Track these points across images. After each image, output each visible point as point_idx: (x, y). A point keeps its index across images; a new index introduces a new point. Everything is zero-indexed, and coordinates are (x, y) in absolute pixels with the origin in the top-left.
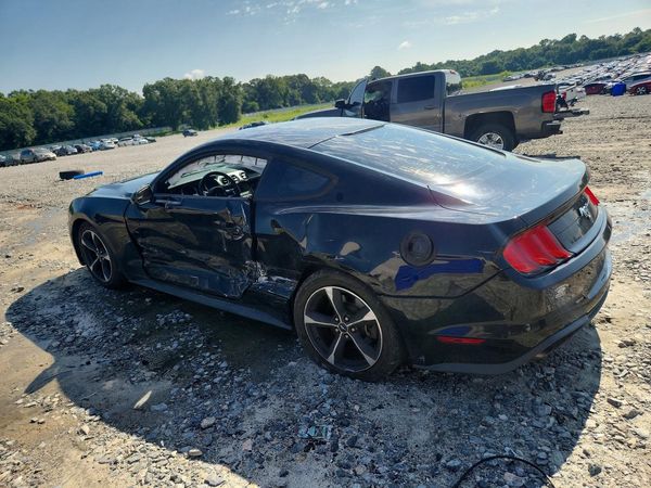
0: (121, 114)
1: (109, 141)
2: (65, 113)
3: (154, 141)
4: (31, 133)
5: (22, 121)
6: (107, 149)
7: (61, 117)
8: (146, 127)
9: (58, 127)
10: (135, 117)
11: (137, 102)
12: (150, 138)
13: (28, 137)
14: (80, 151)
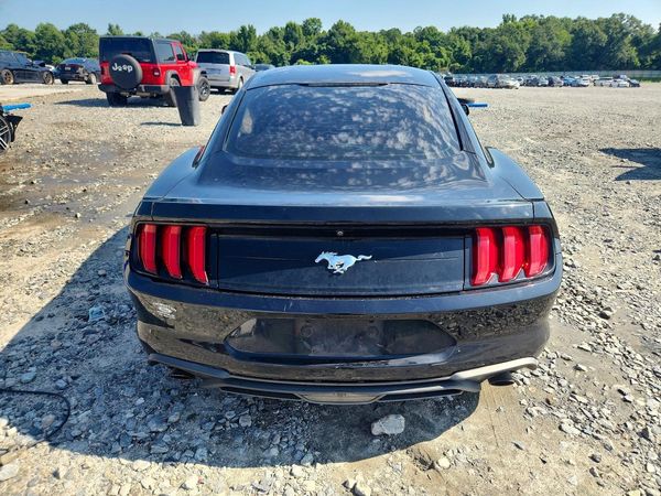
0: (619, 49)
1: (588, 78)
2: (561, 43)
3: (638, 86)
4: (522, 59)
5: (517, 46)
6: (579, 86)
7: (555, 46)
8: (643, 67)
9: (548, 57)
10: (634, 54)
11: (647, 36)
12: (634, 81)
13: (516, 64)
14: (551, 84)
